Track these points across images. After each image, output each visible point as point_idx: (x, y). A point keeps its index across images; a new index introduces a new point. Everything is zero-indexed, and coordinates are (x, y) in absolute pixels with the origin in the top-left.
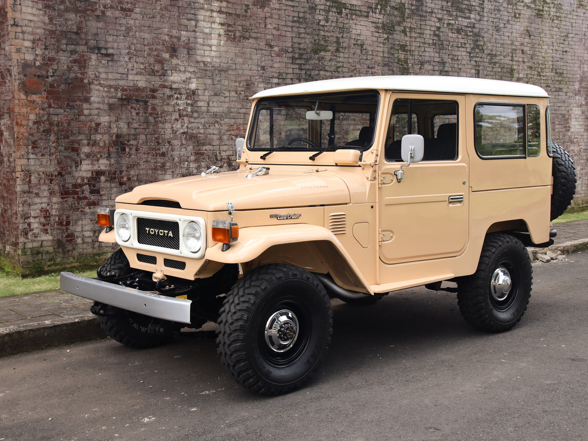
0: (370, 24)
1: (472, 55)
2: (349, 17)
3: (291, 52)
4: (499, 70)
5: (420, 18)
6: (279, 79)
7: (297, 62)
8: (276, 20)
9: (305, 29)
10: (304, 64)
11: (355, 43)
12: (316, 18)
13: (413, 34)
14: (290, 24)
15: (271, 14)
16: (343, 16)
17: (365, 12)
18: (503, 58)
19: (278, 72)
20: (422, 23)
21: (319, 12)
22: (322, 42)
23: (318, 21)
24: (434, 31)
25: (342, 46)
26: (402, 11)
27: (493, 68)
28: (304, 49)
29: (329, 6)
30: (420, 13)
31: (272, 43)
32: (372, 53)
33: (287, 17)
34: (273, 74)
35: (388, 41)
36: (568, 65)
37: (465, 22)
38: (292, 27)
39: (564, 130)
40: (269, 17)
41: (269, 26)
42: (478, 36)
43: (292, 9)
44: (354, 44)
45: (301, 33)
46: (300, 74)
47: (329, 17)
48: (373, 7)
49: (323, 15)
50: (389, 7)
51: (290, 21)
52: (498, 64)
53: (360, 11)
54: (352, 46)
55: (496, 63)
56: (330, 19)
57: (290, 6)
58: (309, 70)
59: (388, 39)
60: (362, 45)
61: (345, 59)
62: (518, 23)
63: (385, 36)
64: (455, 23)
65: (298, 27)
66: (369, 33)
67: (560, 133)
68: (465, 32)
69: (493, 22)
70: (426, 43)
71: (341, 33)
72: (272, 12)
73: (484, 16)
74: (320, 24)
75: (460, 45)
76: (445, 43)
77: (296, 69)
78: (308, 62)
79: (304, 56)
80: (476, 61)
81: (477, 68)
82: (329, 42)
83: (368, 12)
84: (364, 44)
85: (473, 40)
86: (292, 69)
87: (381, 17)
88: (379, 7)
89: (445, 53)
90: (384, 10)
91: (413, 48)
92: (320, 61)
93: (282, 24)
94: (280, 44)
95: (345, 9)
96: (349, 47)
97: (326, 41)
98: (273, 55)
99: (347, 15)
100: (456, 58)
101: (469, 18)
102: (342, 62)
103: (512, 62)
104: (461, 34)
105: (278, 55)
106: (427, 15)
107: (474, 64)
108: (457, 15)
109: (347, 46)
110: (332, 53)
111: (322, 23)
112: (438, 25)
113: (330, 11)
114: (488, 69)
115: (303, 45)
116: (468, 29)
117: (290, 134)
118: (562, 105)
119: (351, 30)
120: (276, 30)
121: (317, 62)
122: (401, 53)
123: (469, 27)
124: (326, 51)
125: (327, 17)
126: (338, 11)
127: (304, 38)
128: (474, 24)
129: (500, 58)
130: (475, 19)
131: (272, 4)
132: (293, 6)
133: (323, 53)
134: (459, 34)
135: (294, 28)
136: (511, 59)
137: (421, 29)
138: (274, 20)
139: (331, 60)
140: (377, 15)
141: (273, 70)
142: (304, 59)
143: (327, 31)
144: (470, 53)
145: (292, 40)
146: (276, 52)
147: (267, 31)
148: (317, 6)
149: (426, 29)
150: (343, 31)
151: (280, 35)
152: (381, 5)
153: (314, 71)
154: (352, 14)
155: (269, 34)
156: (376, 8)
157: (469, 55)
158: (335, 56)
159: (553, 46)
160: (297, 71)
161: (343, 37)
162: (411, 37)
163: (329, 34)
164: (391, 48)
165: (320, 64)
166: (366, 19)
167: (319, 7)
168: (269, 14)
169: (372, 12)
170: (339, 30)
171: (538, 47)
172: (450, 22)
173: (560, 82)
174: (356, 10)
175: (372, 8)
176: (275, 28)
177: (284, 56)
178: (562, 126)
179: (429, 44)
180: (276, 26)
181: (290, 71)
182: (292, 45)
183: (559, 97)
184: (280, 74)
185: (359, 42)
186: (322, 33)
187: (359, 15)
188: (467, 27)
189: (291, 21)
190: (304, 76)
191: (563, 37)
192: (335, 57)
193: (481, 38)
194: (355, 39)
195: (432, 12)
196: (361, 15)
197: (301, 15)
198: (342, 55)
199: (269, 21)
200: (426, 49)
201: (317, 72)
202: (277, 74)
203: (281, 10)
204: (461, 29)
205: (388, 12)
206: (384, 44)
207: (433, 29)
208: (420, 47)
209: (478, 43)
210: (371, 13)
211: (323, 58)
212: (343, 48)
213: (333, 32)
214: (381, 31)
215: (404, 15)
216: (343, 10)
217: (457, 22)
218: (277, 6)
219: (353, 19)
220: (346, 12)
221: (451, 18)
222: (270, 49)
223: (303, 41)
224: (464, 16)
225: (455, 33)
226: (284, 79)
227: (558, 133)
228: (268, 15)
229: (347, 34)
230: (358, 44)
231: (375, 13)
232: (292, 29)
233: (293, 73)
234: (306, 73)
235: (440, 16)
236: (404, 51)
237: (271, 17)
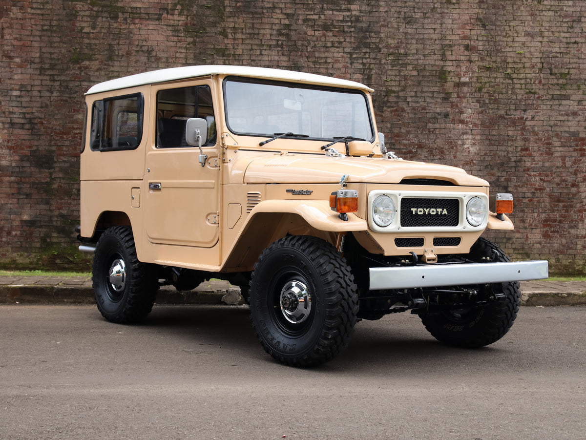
0: (165, 27)
1: (354, 56)
2: (128, 21)
3: (39, 63)
4: (415, 73)
5: (251, 16)
6: (21, 91)
7: (47, 73)
8: (18, 30)
9: (60, 37)
10: (58, 75)
11: (138, 49)
12: (78, 24)
13: (239, 36)
14: (38, 33)
15: (11, 24)
16: (119, 20)
17: (156, 14)
18: (422, 58)
19: (20, 84)
20: (255, 21)
21: (82, 18)
22: (86, 51)
23: (79, 28)
24: (278, 30)
25: (117, 53)
26: (220, 10)
27: (400, 71)
28: (58, 60)
29: (97, 12)
30: (252, 10)
31: (12, 54)
32: (167, 60)
33: (34, 26)
34: (13, 86)
35: (195, 45)
36: (581, 61)
37: (340, 16)
38: (40, 37)
39: (575, 154)
40: (8, 27)
41: (8, 37)
42: (367, 31)
43: (41, 17)
44: (137, 51)
45: (54, 43)
46: (52, 85)
47: (98, 23)
48: (170, 7)
49: (87, 22)
50: (195, 7)
51: (37, 30)
52: (411, 66)
53: (148, 14)
54: (134, 54)
55: (407, 64)
56: (98, 25)
57: (38, 14)
58: (64, 81)
59: (194, 43)
60: (149, 52)
61: (123, 68)
62: (457, 11)
63: (190, 40)
64: (320, 17)
65: (49, 36)
66: (161, 38)
67: (567, 159)
68: (340, 28)
69: (400, 12)
70: (263, 45)
71: (116, 40)
72: (12, 22)
73: (379, 6)
74: (83, 31)
75: (329, 44)
76: (300, 43)
77: (46, 80)
78: (65, 72)
79: (58, 67)
80: (363, 64)
81: (367, 72)
82: (96, 50)
83: (161, 15)
84: (153, 50)
85: (355, 37)
86: (40, 81)
87: (183, 18)
88: (179, 7)
89: (301, 56)
90: (188, 10)
91: (240, 52)
92: (82, 71)
93: (27, 33)
94: (24, 55)
95: (123, 13)
96: (128, 54)
97: (92, 50)
98: (12, 66)
99: (125, 19)
100: (323, 61)
101: (349, 10)
102: (117, 72)
103: (442, 62)
104: (331, 31)
105: (20, 66)
106: (265, 11)
107: (361, 66)
108: (322, 8)
109: (125, 54)
110: (102, 62)
111: (86, 30)
112: (287, 22)
113: (97, 17)
114: (390, 73)
115: (56, 55)
116: (345, 24)
117: (38, 150)
118: (571, 118)
119: (131, 35)
120: (18, 40)
121: (78, 72)
122: (217, 58)
123: (347, 21)
124: (93, 60)
125: (94, 23)
126: (112, 15)
127: (58, 47)
128: (359, 16)
129: (417, 57)
130: (361, 11)
131: (12, 14)
132: (42, 15)
133: (87, 63)
134: (326, 31)
135: (43, 38)
136: (440, 58)
137: (253, 28)
138: (14, 30)
139: (99, 69)
140: (176, 17)
141: (12, 82)
142: (58, 69)
143: (94, 39)
144: (351, 54)
145: (41, 50)
146: (18, 63)
147: (5, 42)
148: (78, 13)
149: (265, 29)
150: (120, 37)
151: (24, 45)
152: (181, 5)
153: (73, 82)
154: (134, 18)
155: (7, 45)
156: (173, 10)
157: (349, 56)
158: (105, 65)
159: (543, 37)
160: (48, 83)
161: (118, 44)
162: (234, 39)
163: (97, 42)
164: (200, 53)
165: (83, 74)
166: (157, 22)
167: (82, 13)
168: (8, 25)
169: (168, 13)
170: (114, 36)
171: (505, 39)
172: (308, 17)
173: (563, 87)
174: (140, 13)
175: (167, 9)
176: (16, 39)
177: (29, 66)
178: (571, 149)
179: (270, 46)
180: (18, 36)
181: (37, 82)
182: (40, 55)
183: (561, 108)
184: (22, 86)
185: (145, 49)
186: (86, 41)
187: (145, 19)
188: (342, 21)
189: (40, 31)
190: (57, 88)
191: (567, 22)
192: (106, 67)
193: (373, 34)
194: (138, 45)
195: (274, 7)
196: (149, 18)
197: (54, 23)
198: (117, 63)
199: (6, 31)
200: (263, 52)
201: (77, 83)
202: (19, 86)
203: (25, 19)
204: (332, 25)
205: (195, 12)
206: (186, 48)
207: (277, 27)
208: (251, 49)
209: (368, 41)
210: (165, 15)
211: (86, 68)
212: (118, 56)
213: (103, 39)
214: (182, 35)
215: (223, 14)
216: (120, 14)
217: (323, 17)
218: (20, 16)
219: (135, 24)
220: (125, 16)
221: (312, 13)
222: (8, 60)
223: (56, 51)
224: (338, 8)
225: (319, 30)
226: (28, 91)
227: (560, 159)
228: (5, 25)
229: (124, 41)
230: (143, 51)
231: (173, 15)
232: (41, 38)
233: (42, 85)
234: (61, 84)
235: (288, 11)
236: (223, 55)
237: (11, 27)
